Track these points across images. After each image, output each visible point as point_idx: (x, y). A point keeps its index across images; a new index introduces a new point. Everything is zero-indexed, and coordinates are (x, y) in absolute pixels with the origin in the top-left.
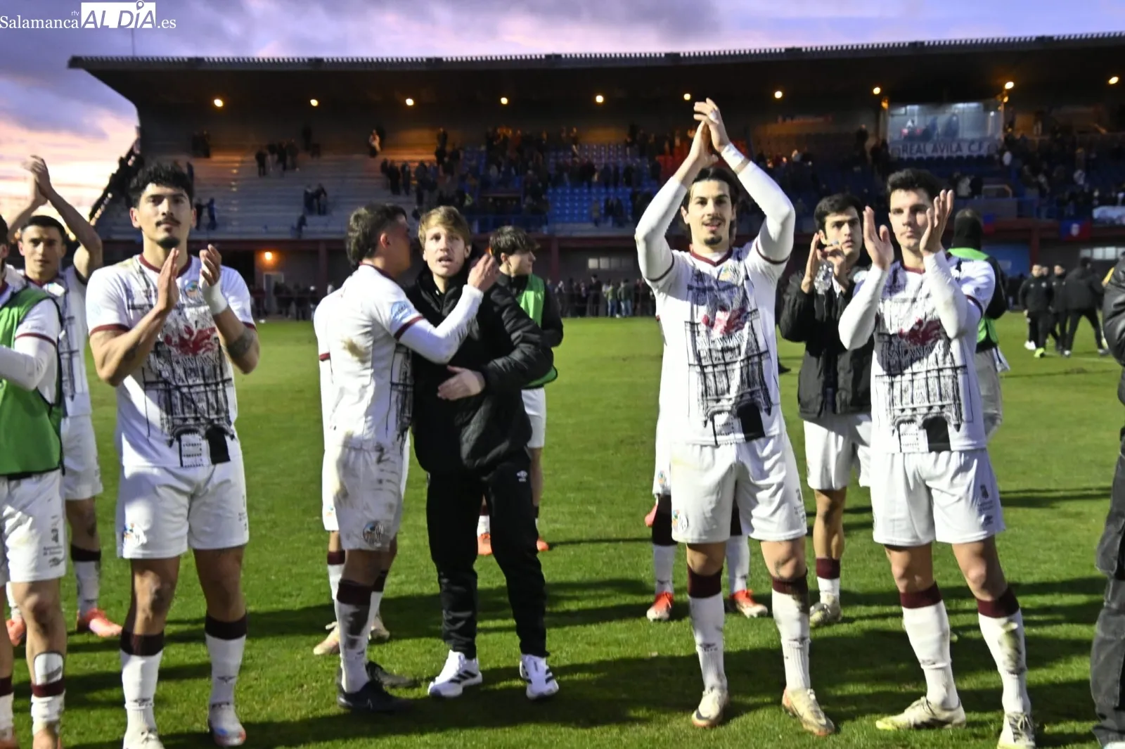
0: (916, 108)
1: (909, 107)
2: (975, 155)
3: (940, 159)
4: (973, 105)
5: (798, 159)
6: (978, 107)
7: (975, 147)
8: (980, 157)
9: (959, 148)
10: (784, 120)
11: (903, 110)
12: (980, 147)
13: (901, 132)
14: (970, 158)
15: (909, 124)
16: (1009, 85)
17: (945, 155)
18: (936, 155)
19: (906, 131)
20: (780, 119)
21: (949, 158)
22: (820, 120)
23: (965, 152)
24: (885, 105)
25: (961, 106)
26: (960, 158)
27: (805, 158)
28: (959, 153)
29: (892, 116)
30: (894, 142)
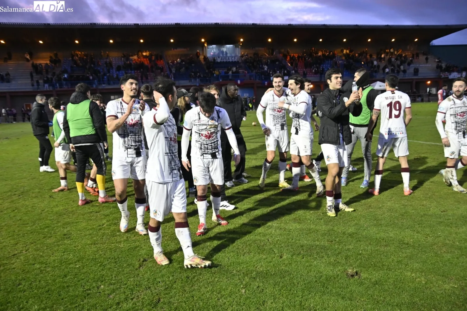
0: (214, 46)
1: (213, 46)
2: (234, 61)
3: (224, 62)
4: (232, 46)
5: (180, 62)
6: (233, 46)
7: (233, 59)
8: (235, 62)
9: (229, 59)
10: (174, 49)
11: (211, 47)
12: (235, 58)
13: (211, 54)
14: (232, 62)
15: (213, 51)
16: (242, 40)
17: (225, 61)
18: (222, 61)
19: (212, 53)
20: (172, 49)
21: (226, 62)
22: (185, 50)
23: (231, 60)
24: (206, 45)
25: (228, 46)
26: (229, 62)
27: (182, 61)
28: (229, 60)
29: (208, 48)
30: (209, 57)
